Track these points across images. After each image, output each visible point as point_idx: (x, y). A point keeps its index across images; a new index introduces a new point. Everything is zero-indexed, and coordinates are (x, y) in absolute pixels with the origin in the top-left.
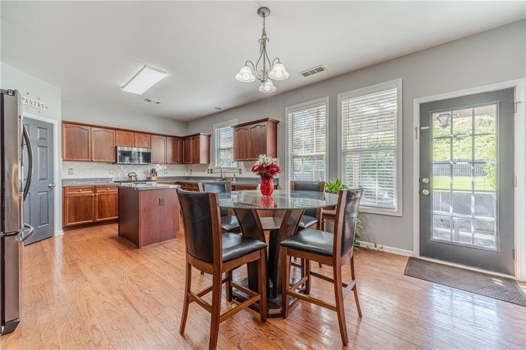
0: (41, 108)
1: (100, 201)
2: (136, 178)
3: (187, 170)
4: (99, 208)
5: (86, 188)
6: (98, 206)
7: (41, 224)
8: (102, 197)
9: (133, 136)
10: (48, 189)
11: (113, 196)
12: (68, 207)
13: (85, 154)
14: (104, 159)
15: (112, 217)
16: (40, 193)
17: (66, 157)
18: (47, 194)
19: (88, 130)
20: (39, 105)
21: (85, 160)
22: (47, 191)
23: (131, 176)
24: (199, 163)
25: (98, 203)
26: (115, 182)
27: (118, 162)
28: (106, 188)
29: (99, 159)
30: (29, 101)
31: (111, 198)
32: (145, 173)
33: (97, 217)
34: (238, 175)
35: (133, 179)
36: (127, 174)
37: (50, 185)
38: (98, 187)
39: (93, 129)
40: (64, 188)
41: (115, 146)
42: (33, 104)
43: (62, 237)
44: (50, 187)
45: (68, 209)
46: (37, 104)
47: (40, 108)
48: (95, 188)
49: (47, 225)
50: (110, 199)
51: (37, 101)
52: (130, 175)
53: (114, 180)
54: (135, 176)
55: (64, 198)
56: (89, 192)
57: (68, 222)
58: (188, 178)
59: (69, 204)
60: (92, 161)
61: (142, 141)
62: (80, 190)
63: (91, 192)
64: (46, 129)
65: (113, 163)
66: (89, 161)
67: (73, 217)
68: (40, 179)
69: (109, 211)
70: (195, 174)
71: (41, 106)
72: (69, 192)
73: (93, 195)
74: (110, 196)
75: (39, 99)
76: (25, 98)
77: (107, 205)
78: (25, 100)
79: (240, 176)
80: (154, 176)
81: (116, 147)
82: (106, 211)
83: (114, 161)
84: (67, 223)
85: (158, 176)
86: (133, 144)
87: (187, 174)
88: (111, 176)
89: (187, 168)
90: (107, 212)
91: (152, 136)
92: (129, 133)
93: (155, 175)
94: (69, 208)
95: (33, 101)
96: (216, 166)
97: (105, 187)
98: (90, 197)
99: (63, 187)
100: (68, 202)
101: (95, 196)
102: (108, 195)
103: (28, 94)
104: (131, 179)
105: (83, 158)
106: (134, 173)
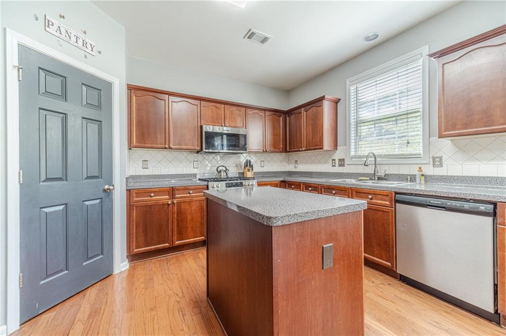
0: (89, 50)
1: (180, 212)
2: (227, 174)
3: (289, 162)
4: (178, 224)
5: (160, 191)
6: (178, 220)
7: (89, 259)
8: (183, 206)
9: (223, 109)
10: (102, 195)
11: (197, 204)
12: (134, 223)
13: (160, 138)
14: (186, 145)
15: (195, 238)
16: (87, 203)
17: (136, 142)
18: (101, 202)
19: (165, 100)
20: (84, 44)
21: (160, 146)
22: (101, 198)
23: (220, 171)
24: (322, 148)
25: (177, 215)
26: (199, 179)
27: (204, 150)
28: (188, 191)
29: (180, 145)
30: (63, 32)
31: (195, 206)
32: (237, 166)
33: (175, 238)
34: (429, 170)
35: (223, 175)
36: (215, 168)
37: (106, 187)
38: (178, 190)
39: (172, 98)
40: (129, 191)
41: (199, 125)
42: (73, 39)
43: (126, 273)
44: (105, 191)
45: (135, 226)
46: (80, 42)
47: (87, 50)
48: (172, 191)
49: (101, 256)
50: (193, 208)
51: (82, 36)
53: (198, 177)
54: (225, 171)
55: (130, 207)
56: (165, 197)
57: (134, 247)
58: (290, 173)
59: (136, 217)
60: (170, 148)
61: (234, 118)
62: (152, 195)
63: (167, 197)
64: (100, 90)
65: (198, 152)
66: (166, 148)
67: (142, 239)
68: (88, 178)
69: (192, 227)
70: (301, 168)
71: (89, 47)
72: (137, 197)
73: (170, 202)
74: (193, 204)
75: (85, 33)
76: (56, 24)
77: (189, 217)
78: (56, 27)
79: (438, 172)
80: (249, 170)
81: (201, 127)
82: (188, 227)
83: (199, 148)
84: (133, 250)
85: (254, 171)
86: (223, 123)
87: (290, 168)
88: (195, 171)
89: (289, 160)
90: (189, 229)
91: (248, 110)
92: (218, 105)
93: (251, 169)
94: (136, 224)
95: (73, 33)
96: (353, 153)
97: (186, 189)
98: (166, 206)
99: (127, 190)
100: (134, 214)
101: (173, 203)
102: (190, 202)
103: (63, 17)
104: (221, 175)
105: (159, 143)
106: (223, 166)
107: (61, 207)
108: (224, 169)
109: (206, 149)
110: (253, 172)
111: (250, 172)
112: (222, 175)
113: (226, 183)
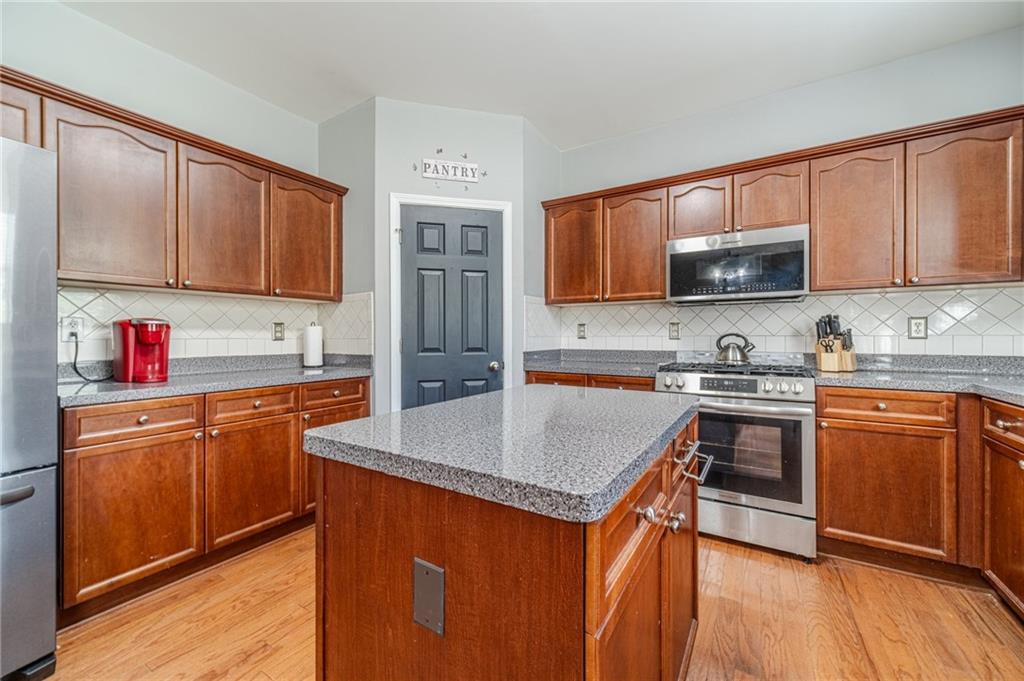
0: (469, 179)
2: (744, 357)
10: (488, 375)
14: (636, 291)
20: (464, 171)
22: (486, 379)
23: (727, 348)
30: (440, 168)
35: (734, 357)
36: (714, 340)
40: (527, 374)
42: (451, 172)
46: (459, 173)
47: (467, 179)
48: (587, 382)
51: (460, 164)
52: (724, 343)
54: (741, 350)
71: (470, 173)
75: (464, 157)
76: (432, 162)
78: (432, 167)
80: (828, 348)
88: (674, 346)
93: (838, 344)
95: (451, 164)
99: (525, 371)
103: (441, 151)
104: (726, 358)
105: (586, 292)
106: (738, 335)
107: (438, 384)
108: (742, 343)
109: (672, 295)
110: (847, 355)
111: (835, 356)
112: (731, 357)
113: (701, 378)
